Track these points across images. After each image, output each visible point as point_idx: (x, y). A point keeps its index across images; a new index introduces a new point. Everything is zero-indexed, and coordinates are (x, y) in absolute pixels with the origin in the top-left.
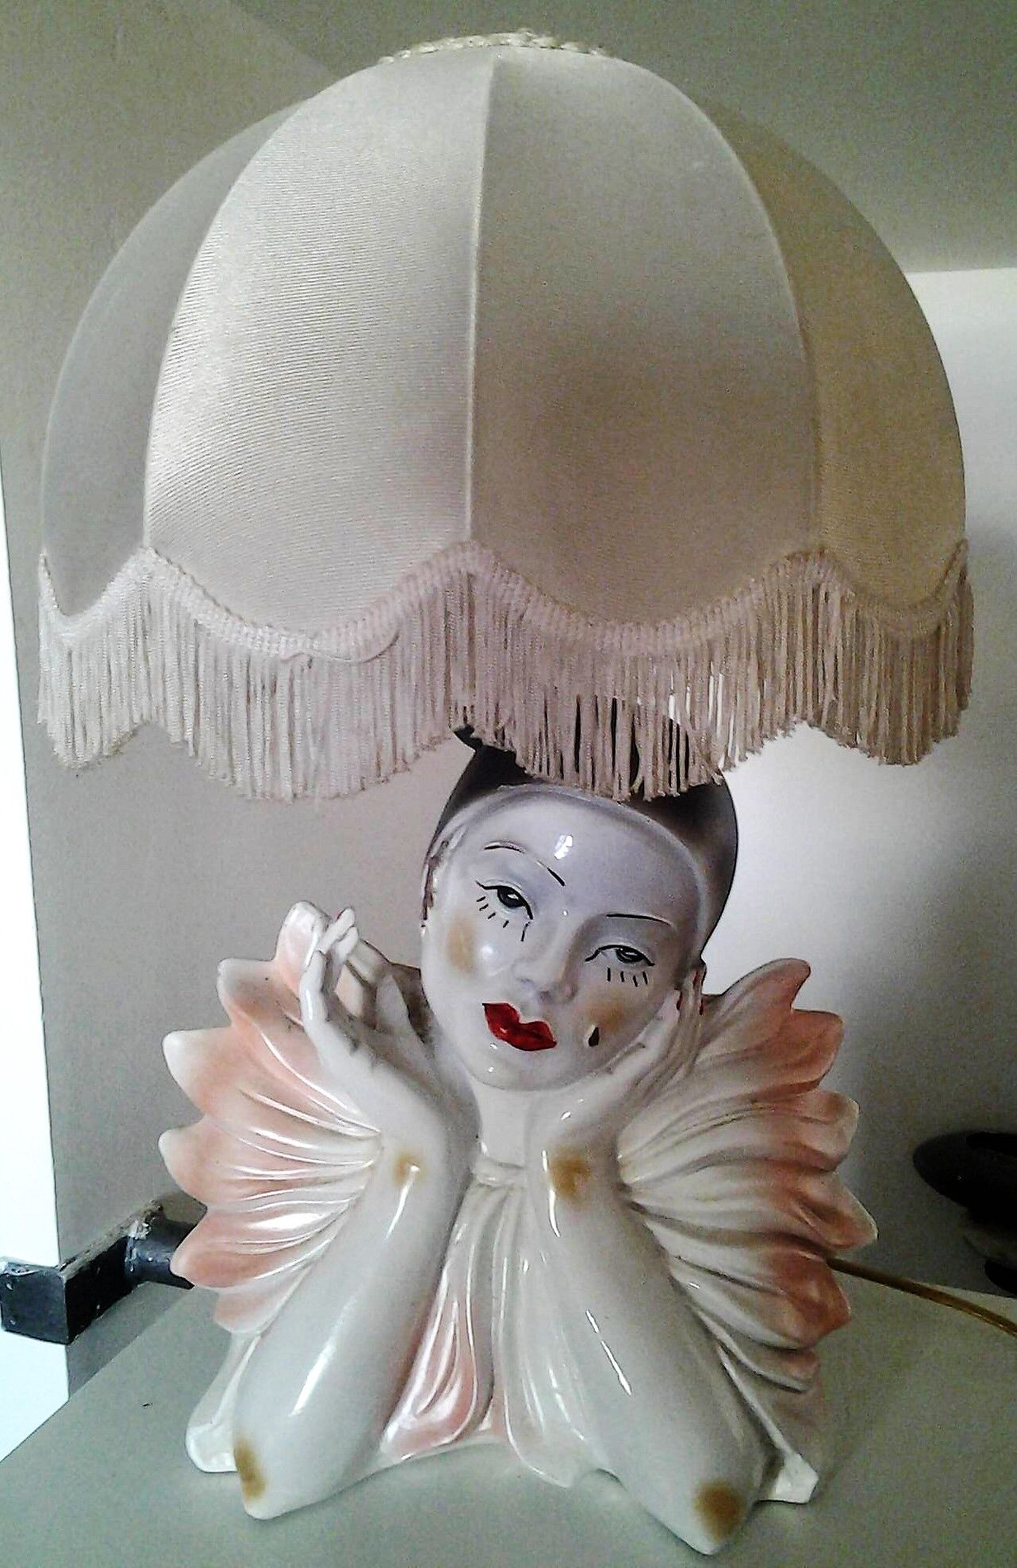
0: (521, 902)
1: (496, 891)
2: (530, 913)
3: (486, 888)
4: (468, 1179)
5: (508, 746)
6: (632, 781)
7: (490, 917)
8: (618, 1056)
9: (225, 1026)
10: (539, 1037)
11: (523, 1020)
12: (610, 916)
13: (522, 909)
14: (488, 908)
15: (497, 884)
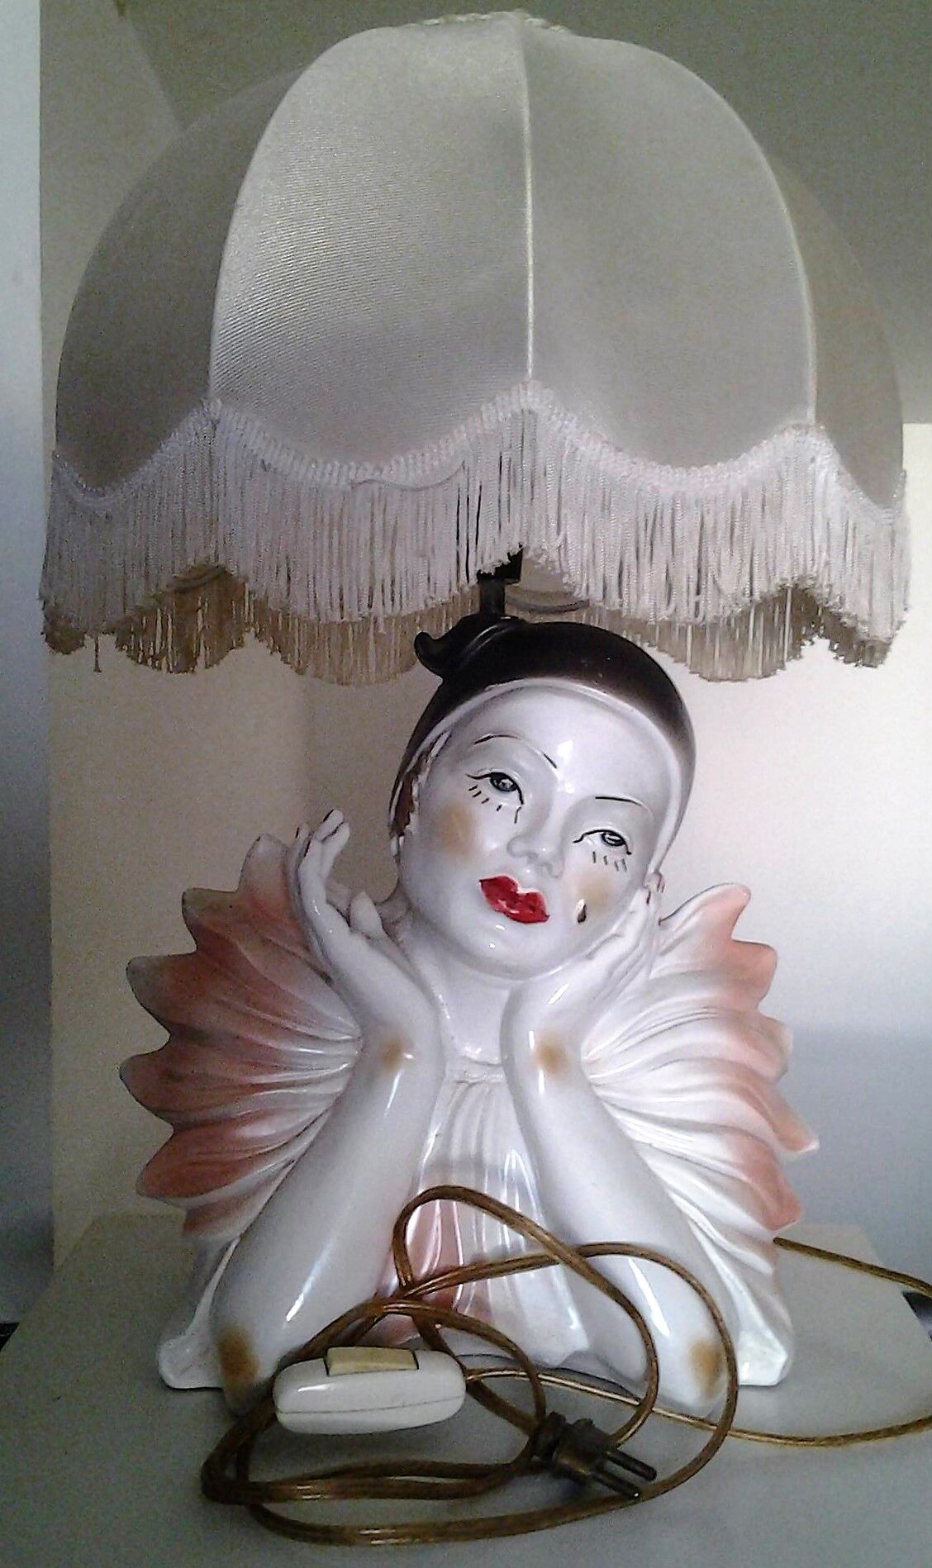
0: (514, 786)
2: (521, 797)
3: (478, 778)
8: (595, 945)
10: (535, 909)
11: (521, 891)
12: (597, 798)
13: (515, 794)
14: (481, 796)
15: (490, 772)
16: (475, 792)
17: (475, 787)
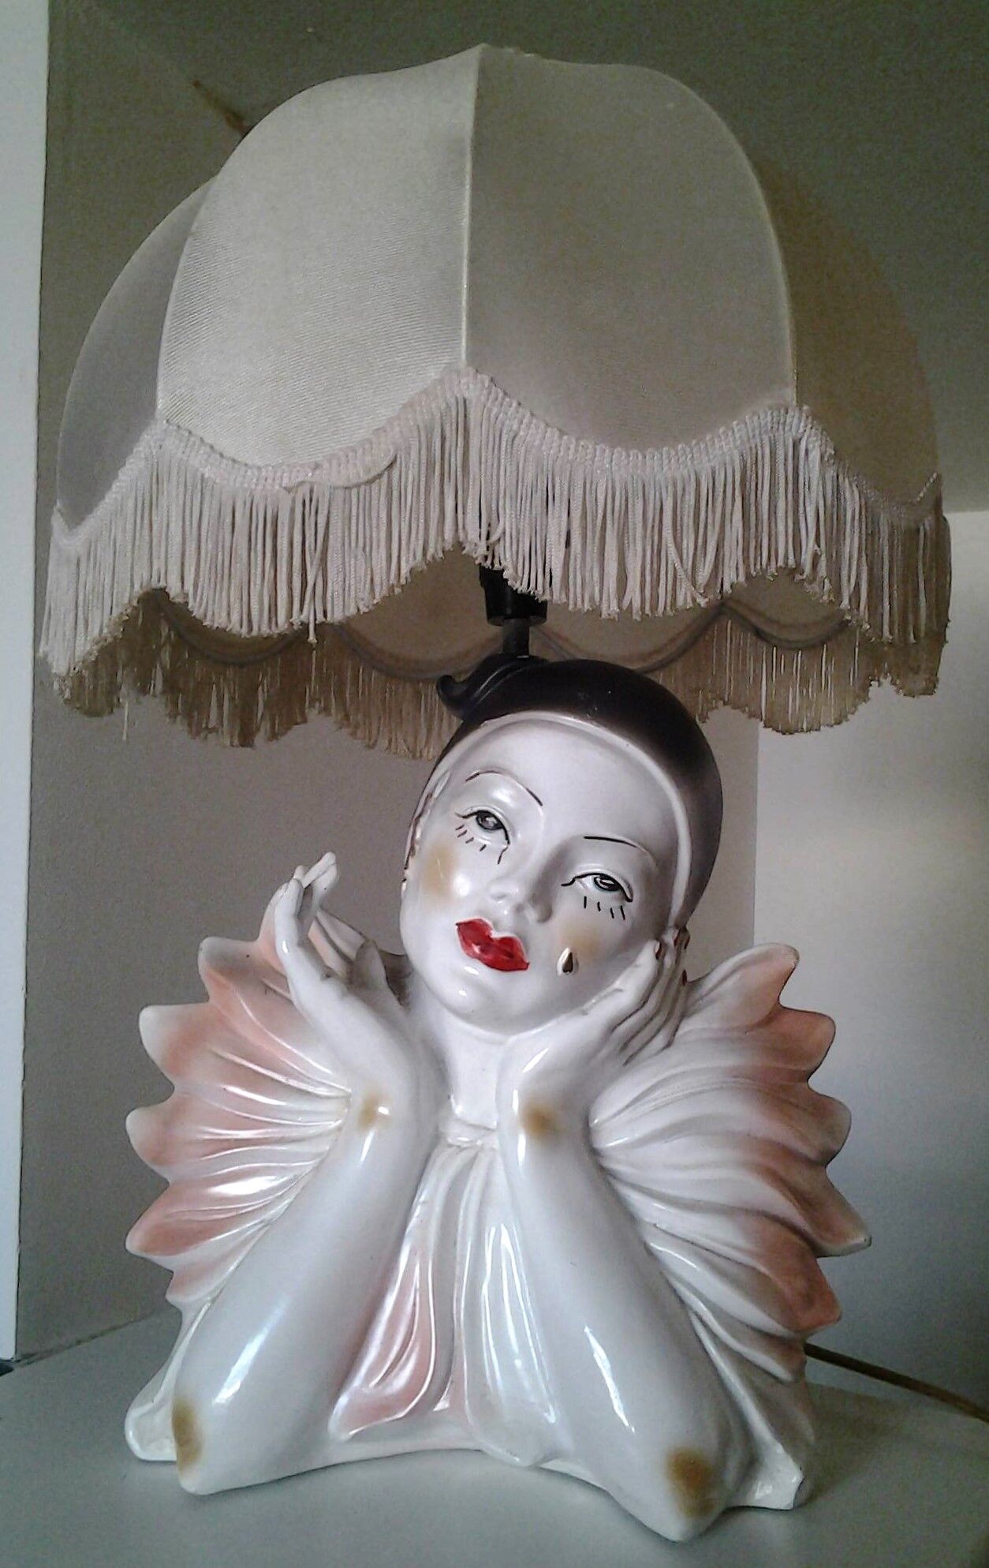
0: (499, 826)
1: (475, 817)
2: (507, 838)
3: (465, 817)
4: (437, 1139)
5: (497, 566)
6: (620, 600)
7: (468, 842)
8: (594, 1001)
9: (202, 1002)
10: (511, 955)
11: (496, 935)
12: (586, 838)
13: (500, 833)
14: (466, 835)
15: (475, 810)
16: (462, 830)
17: (461, 826)
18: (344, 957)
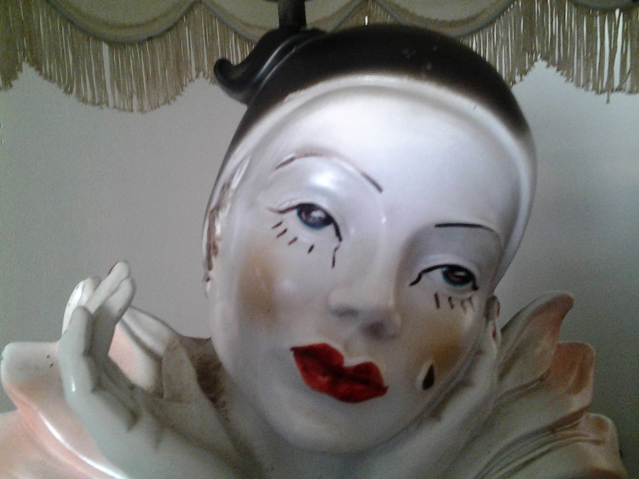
0: (328, 220)
1: (295, 212)
2: (338, 233)
3: (282, 212)
7: (290, 243)
9: (7, 412)
10: (367, 383)
11: (347, 362)
12: (439, 226)
13: (330, 230)
14: (287, 234)
15: (295, 203)
16: (281, 229)
17: (280, 224)
18: (149, 352)
